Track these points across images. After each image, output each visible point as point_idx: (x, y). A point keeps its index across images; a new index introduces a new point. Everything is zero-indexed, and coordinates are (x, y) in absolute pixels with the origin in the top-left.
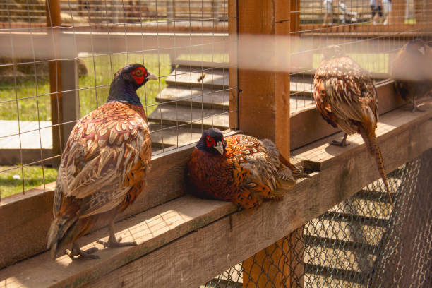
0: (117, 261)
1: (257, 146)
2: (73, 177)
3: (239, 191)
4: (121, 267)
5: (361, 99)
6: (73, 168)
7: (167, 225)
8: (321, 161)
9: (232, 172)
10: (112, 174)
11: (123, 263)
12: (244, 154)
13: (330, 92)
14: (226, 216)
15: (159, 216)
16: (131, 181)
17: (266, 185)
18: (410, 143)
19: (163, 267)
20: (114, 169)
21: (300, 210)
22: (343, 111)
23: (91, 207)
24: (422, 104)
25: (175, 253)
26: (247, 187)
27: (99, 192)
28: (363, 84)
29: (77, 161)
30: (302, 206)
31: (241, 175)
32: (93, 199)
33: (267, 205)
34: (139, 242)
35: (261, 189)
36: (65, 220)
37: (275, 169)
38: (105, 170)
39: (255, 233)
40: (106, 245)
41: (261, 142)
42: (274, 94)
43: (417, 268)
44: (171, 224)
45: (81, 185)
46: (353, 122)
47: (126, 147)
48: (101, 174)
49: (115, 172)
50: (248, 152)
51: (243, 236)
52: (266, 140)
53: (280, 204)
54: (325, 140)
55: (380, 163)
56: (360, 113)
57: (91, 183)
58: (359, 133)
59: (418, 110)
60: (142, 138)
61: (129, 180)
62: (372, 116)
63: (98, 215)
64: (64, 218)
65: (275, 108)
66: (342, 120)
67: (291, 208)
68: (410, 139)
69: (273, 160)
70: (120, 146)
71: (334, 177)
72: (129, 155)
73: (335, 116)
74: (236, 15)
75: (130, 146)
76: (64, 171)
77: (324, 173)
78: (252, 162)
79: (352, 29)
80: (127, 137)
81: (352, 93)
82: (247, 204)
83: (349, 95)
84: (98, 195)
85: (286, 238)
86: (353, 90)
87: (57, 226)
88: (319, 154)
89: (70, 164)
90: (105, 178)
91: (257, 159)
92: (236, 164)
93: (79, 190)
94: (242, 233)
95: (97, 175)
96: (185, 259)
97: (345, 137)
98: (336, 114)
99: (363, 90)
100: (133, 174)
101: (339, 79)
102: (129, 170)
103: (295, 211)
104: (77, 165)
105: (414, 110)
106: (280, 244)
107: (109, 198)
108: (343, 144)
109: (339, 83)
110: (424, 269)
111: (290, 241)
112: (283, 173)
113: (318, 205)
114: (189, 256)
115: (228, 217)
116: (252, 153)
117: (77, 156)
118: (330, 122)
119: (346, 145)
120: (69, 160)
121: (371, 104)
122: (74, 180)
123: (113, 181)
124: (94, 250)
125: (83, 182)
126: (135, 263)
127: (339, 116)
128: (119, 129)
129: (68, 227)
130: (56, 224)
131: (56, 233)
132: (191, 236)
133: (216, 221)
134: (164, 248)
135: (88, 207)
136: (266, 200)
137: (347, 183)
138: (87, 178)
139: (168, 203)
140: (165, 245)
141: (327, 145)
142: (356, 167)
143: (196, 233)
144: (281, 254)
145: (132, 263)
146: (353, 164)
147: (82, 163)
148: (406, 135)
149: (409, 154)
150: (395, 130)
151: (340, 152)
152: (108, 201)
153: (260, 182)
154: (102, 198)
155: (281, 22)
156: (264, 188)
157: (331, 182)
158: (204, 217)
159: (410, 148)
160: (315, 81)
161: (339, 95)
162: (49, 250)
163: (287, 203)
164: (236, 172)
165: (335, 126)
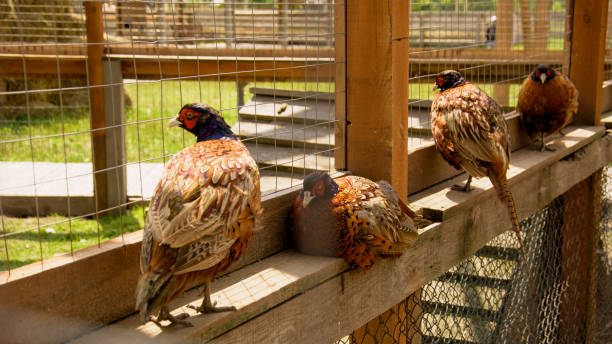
0: (214, 329)
1: (373, 190)
2: (167, 221)
3: (354, 245)
4: (218, 337)
5: (490, 135)
6: (167, 211)
7: (269, 286)
8: (443, 210)
9: (346, 221)
10: (215, 221)
11: (220, 332)
12: (358, 200)
13: (453, 127)
14: (338, 275)
15: (257, 275)
16: (237, 232)
17: (385, 237)
18: (539, 187)
19: (266, 337)
20: (217, 214)
21: (419, 269)
22: (469, 150)
23: (189, 262)
24: (551, 143)
25: (280, 320)
26: (364, 240)
27: (199, 243)
28: (492, 117)
29: (172, 203)
30: (421, 264)
31: (356, 225)
32: (191, 251)
33: (384, 262)
34: (238, 306)
35: (380, 243)
36: (157, 276)
37: (396, 217)
38: (206, 215)
39: (370, 296)
40: (198, 310)
41: (377, 185)
42: (389, 128)
43: (543, 336)
44: (274, 285)
45: (178, 231)
46: (482, 164)
47: (232, 189)
48: (202, 220)
49: (219, 218)
50: (364, 197)
51: (357, 300)
52: (382, 182)
53: (397, 261)
54: (445, 184)
55: (512, 213)
56: (491, 152)
57: (189, 230)
58: (488, 175)
59: (547, 149)
60: (251, 180)
61: (234, 230)
62: (504, 154)
63: (196, 272)
64: (156, 273)
65: (392, 144)
66: (468, 160)
67: (410, 266)
68: (540, 184)
69: (394, 206)
70: (226, 186)
71: (457, 229)
72: (235, 200)
73: (460, 156)
74: (344, 31)
75: (237, 188)
76: (156, 215)
77: (447, 224)
78: (369, 209)
79: (455, 54)
80: (233, 176)
81: (480, 128)
82: (363, 261)
83: (477, 131)
84: (198, 247)
85: (403, 302)
86: (482, 124)
87: (148, 283)
88: (440, 201)
89: (164, 206)
90: (207, 225)
91: (375, 205)
92: (350, 211)
93: (175, 238)
94: (355, 296)
95: (197, 220)
96: (291, 327)
97: (470, 181)
98: (461, 153)
99: (493, 124)
100: (239, 224)
101: (464, 111)
102: (235, 219)
103: (414, 271)
104: (171, 207)
105: (543, 149)
106: (396, 310)
107: (210, 252)
108: (466, 189)
109: (464, 116)
110: (550, 337)
111: (406, 306)
112: (405, 223)
113: (440, 263)
114: (295, 324)
115: (340, 277)
116: (368, 198)
117: (171, 197)
118: (452, 163)
119: (470, 190)
120: (161, 202)
121: (502, 141)
122: (169, 225)
123: (216, 230)
124: (185, 316)
125: (179, 228)
126: (234, 332)
127: (464, 156)
128: (224, 167)
129: (161, 285)
130: (146, 280)
131: (147, 292)
132: (297, 300)
133: (326, 281)
134: (267, 314)
135: (185, 260)
136: (384, 256)
137: (471, 236)
138: (186, 223)
139: (267, 259)
140: (268, 311)
141: (447, 190)
142: (481, 216)
143: (303, 296)
144: (397, 321)
145: (230, 333)
146: (478, 213)
147: (178, 204)
148: (535, 178)
149: (539, 200)
150: (523, 173)
151: (464, 198)
152: (208, 255)
153: (379, 233)
154: (201, 250)
155: (399, 40)
156: (384, 242)
157: (454, 234)
158: (313, 276)
159: (539, 194)
160: (434, 114)
161: (464, 130)
162: (138, 312)
163: (405, 260)
164: (350, 221)
165: (458, 168)
